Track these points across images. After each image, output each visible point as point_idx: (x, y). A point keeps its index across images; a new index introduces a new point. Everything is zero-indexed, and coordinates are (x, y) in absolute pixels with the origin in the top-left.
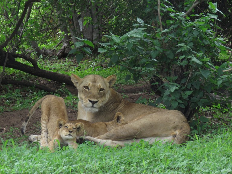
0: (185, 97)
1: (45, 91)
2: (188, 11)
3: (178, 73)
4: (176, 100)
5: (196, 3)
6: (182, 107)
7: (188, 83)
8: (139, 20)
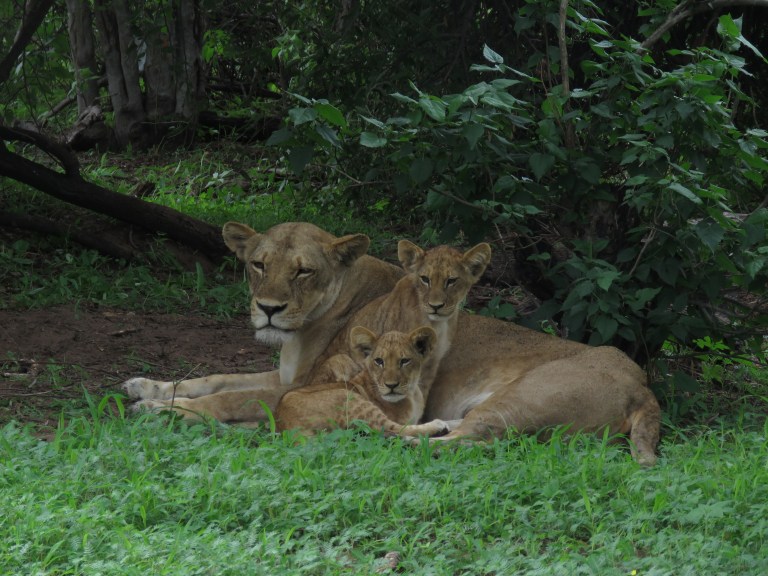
0: (636, 307)
1: (103, 253)
2: (652, 38)
3: (609, 231)
4: (609, 316)
5: (677, 13)
6: (628, 338)
7: (641, 262)
8: (488, 53)
